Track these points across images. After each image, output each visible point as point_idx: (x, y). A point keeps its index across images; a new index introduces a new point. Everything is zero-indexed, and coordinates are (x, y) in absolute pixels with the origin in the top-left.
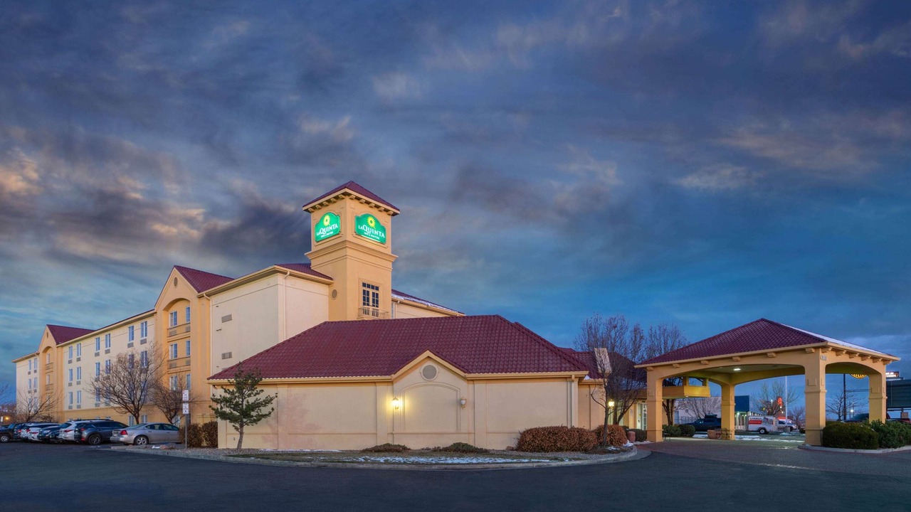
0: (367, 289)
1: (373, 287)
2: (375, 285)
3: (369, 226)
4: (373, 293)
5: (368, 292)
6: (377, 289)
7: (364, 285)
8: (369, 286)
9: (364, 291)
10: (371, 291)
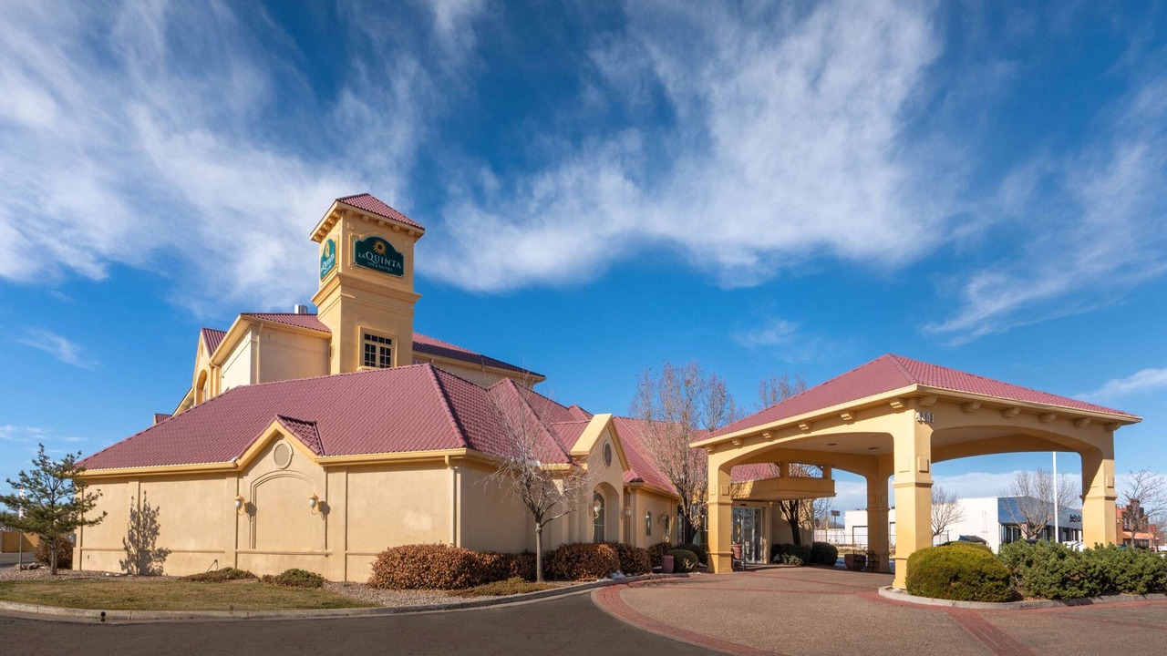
0: (371, 343)
1: (382, 340)
2: (385, 337)
3: (374, 253)
4: (382, 349)
5: (374, 348)
6: (389, 342)
7: (367, 337)
8: (375, 339)
9: (367, 346)
10: (378, 346)
